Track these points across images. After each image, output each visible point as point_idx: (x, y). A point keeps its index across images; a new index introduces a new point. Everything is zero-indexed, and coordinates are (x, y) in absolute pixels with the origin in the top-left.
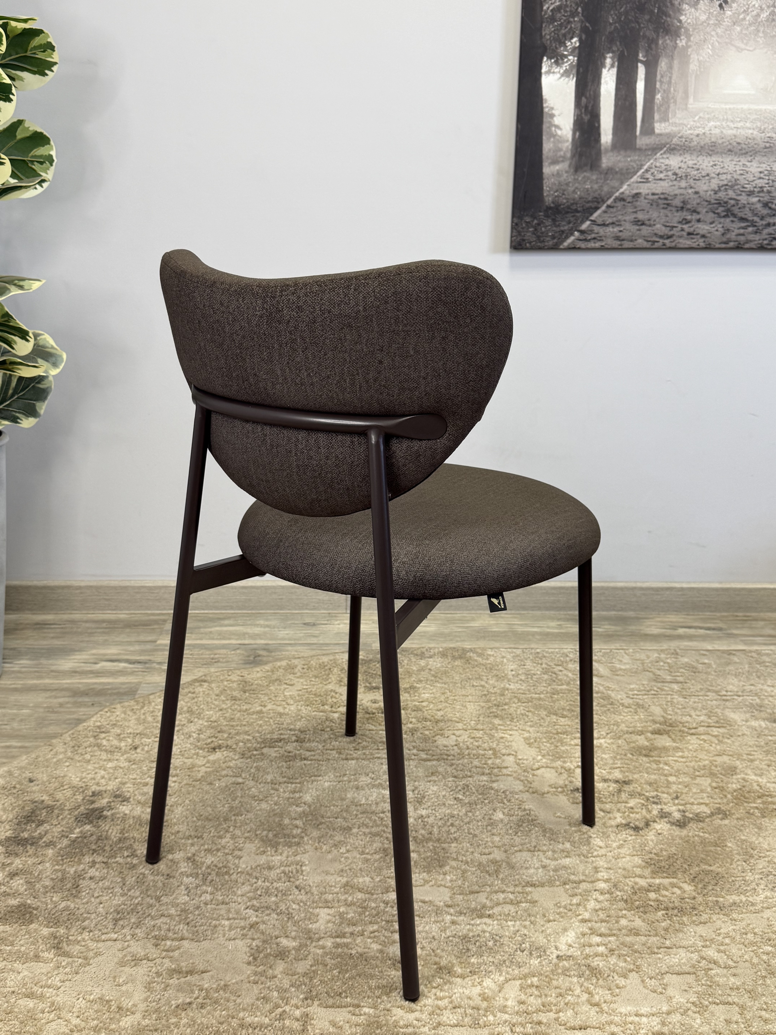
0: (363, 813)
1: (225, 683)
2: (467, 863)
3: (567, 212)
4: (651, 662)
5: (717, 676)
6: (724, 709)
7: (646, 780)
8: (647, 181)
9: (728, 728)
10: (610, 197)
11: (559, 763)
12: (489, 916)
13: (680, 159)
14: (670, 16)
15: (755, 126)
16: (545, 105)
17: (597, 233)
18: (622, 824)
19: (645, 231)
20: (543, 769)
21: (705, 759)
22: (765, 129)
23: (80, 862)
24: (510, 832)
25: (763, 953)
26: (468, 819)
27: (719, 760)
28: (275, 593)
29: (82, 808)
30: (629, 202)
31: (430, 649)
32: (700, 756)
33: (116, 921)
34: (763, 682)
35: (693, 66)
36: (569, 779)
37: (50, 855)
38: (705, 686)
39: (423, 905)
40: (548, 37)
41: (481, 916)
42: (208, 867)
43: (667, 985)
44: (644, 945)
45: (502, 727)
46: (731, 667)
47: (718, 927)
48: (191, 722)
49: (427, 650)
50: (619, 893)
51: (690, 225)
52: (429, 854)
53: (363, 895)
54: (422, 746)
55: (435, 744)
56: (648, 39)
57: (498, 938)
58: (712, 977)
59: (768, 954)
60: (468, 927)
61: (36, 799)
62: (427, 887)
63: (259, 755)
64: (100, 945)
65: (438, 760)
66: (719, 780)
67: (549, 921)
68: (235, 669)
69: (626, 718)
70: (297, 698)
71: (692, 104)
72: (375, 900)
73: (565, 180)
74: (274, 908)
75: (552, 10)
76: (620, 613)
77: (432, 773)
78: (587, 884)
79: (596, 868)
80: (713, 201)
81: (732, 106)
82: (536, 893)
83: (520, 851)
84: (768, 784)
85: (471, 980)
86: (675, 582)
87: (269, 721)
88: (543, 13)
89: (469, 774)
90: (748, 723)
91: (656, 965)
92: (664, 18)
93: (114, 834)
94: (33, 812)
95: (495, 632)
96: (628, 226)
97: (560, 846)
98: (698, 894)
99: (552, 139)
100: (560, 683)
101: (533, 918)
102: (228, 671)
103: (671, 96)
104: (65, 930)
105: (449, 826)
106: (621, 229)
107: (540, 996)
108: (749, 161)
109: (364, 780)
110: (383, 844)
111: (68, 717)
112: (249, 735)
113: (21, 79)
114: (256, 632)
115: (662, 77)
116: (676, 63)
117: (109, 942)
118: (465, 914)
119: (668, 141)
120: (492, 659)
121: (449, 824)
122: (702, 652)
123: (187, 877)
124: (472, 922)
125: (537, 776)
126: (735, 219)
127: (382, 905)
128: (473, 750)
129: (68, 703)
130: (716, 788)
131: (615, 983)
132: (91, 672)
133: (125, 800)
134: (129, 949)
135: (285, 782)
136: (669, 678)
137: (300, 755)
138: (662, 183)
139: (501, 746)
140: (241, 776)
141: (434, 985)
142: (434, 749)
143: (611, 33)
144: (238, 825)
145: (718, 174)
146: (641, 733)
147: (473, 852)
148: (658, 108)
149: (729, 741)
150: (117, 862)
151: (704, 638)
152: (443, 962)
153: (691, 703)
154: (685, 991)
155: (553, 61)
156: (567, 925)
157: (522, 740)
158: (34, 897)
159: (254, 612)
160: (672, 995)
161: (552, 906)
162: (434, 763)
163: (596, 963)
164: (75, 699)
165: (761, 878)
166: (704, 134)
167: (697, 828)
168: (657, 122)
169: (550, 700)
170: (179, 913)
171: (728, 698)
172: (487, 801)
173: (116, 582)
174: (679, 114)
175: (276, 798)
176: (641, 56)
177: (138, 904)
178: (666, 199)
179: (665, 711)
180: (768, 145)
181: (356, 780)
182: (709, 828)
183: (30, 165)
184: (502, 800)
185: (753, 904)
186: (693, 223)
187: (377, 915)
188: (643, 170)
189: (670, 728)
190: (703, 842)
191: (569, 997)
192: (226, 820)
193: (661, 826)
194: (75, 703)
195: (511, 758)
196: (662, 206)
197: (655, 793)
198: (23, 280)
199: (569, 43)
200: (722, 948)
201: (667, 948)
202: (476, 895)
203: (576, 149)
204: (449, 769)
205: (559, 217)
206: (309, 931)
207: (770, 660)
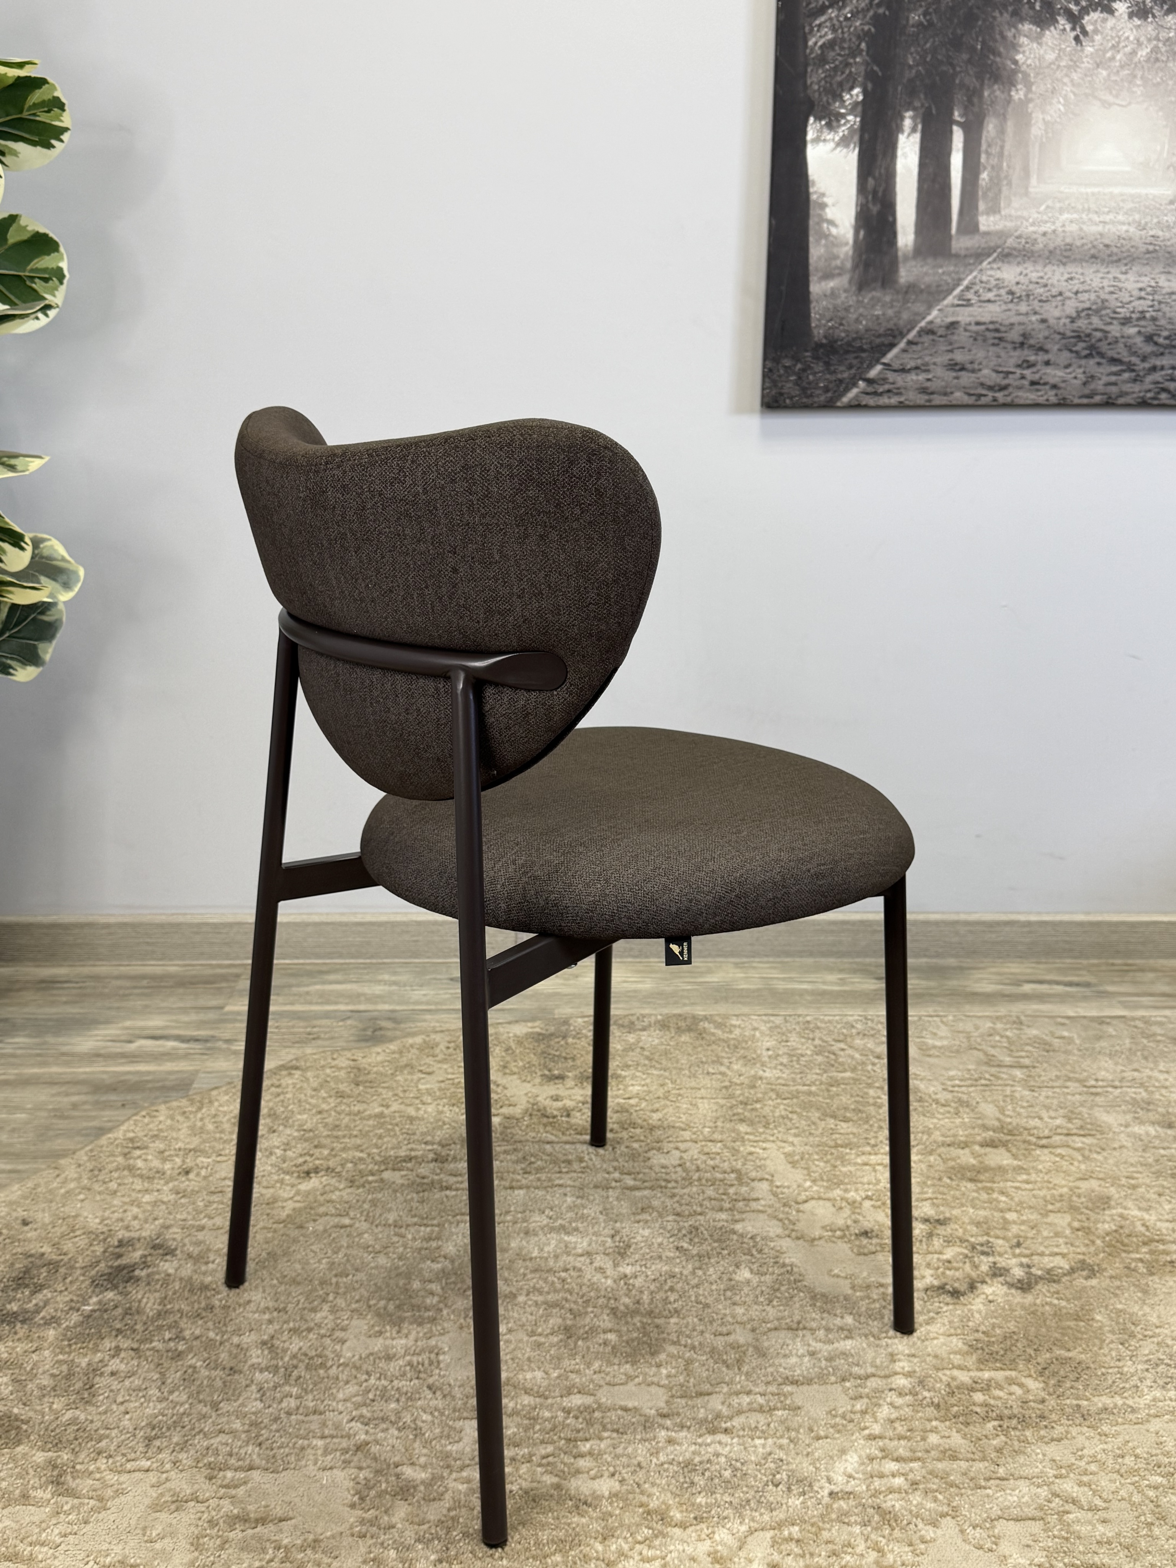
0: (535, 1271)
1: (328, 1071)
2: (693, 1348)
3: (847, 352)
4: (981, 1036)
5: (1083, 1056)
6: (1091, 1108)
7: (970, 1218)
8: (968, 303)
9: (1099, 1136)
10: (913, 328)
11: (837, 1193)
12: (726, 1431)
13: (1019, 269)
14: (999, 55)
15: (1131, 219)
16: (811, 190)
17: (893, 383)
18: (933, 1286)
19: (966, 379)
20: (813, 1202)
21: (1062, 1184)
22: (1146, 223)
23: (96, 1350)
24: (761, 1299)
25: (1149, 1486)
26: (696, 1281)
27: (1084, 1185)
28: (407, 932)
29: (102, 1265)
30: (941, 336)
31: (644, 1016)
32: (1055, 1181)
33: (149, 1441)
34: (1152, 1065)
35: (1036, 130)
36: (853, 1217)
37: (51, 1339)
38: (1064, 1072)
39: (624, 1414)
40: (816, 87)
41: (713, 1431)
42: (294, 1356)
43: (999, 1538)
44: (965, 1474)
45: (751, 1137)
46: (1103, 1043)
47: (1080, 1446)
48: (274, 1131)
49: (638, 1019)
50: (926, 1394)
51: (1034, 369)
52: (635, 1335)
53: (532, 1398)
54: (629, 1166)
55: (649, 1163)
56: (968, 89)
57: (738, 1464)
58: (1069, 1525)
59: (1156, 1488)
60: (693, 1448)
61: (33, 1252)
62: (631, 1386)
63: (376, 1181)
64: (124, 1477)
65: (652, 1188)
66: (1083, 1217)
67: (818, 1438)
68: (343, 1049)
69: (942, 1122)
70: (438, 1094)
71: (1035, 186)
72: (550, 1408)
73: (843, 303)
74: (393, 1419)
75: (821, 47)
76: (934, 960)
77: (642, 1209)
78: (879, 1381)
79: (892, 1355)
80: (1069, 334)
81: (1096, 190)
82: (799, 1395)
83: (776, 1329)
84: (1159, 1224)
85: (696, 1531)
86: (1019, 913)
87: (393, 1130)
88: (808, 51)
89: (699, 1209)
90: (1129, 1130)
91: (983, 1505)
92: (992, 57)
93: (149, 1305)
94: (27, 1271)
95: (742, 990)
96: (940, 372)
97: (838, 1321)
98: (1050, 1394)
99: (823, 242)
100: (841, 1068)
101: (793, 1434)
102: (333, 1052)
103: (1003, 175)
104: (69, 1455)
105: (666, 1292)
106: (930, 376)
107: (803, 1556)
108: (1122, 273)
109: (538, 1220)
110: (564, 1319)
111: (85, 1124)
112: (362, 1151)
113: (15, 153)
114: (377, 992)
115: (989, 146)
116: (1010, 126)
117: (137, 1474)
118: (689, 1428)
119: (999, 242)
120: (737, 1032)
121: (667, 1288)
122: (1059, 1020)
123: (261, 1371)
124: (700, 1441)
125: (803, 1212)
126: (1103, 361)
127: (561, 1414)
128: (706, 1172)
129: (85, 1103)
130: (1078, 1230)
131: (918, 1534)
132: (123, 1055)
133: (170, 1252)
134: (168, 1485)
135: (415, 1224)
136: (1008, 1060)
137: (440, 1181)
138: (991, 307)
139: (749, 1166)
140: (348, 1214)
141: (639, 1538)
142: (647, 1171)
143: (911, 81)
144: (341, 1290)
145: (1077, 293)
146: (964, 1145)
147: (702, 1332)
148: (985, 194)
149: (1100, 1157)
150: (153, 1349)
151: (1062, 998)
152: (654, 1504)
153: (1041, 1098)
154: (1028, 1546)
155: (823, 123)
156: (845, 1444)
157: (782, 1156)
158: (24, 1404)
159: (374, 961)
160: (1007, 1553)
161: (823, 1415)
162: (646, 1192)
163: (889, 1504)
164: (96, 1097)
165: (1147, 1370)
166: (1054, 231)
167: (1049, 1291)
168: (983, 214)
169: (826, 1094)
170: (246, 1427)
171: (1099, 1090)
172: (726, 1252)
173: (164, 917)
174: (1016, 204)
175: (401, 1249)
176: (957, 115)
177: (184, 1413)
178: (997, 330)
179: (1002, 1110)
180: (1151, 248)
181: (525, 1220)
182: (1067, 1292)
183: (28, 283)
184: (749, 1249)
185: (1134, 1411)
186: (1039, 367)
187: (553, 1429)
188: (961, 288)
189: (1009, 1138)
190: (1058, 1314)
191: (848, 1558)
192: (322, 1283)
193: (994, 1290)
194: (97, 1103)
195: (765, 1185)
196: (992, 341)
197: (985, 1238)
198: (16, 456)
199: (848, 96)
200: (1085, 1479)
201: (999, 1479)
202: (706, 1398)
203: (860, 256)
204: (669, 1202)
205: (834, 359)
206: (448, 1455)
207: (1163, 1032)
